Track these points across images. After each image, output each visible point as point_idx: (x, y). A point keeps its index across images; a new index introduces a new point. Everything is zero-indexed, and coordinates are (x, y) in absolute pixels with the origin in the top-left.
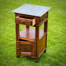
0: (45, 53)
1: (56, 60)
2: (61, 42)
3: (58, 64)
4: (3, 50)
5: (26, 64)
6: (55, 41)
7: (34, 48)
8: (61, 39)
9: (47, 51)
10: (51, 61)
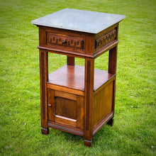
0: (112, 125)
1: (137, 143)
2: (151, 104)
3: (139, 152)
4: (12, 117)
5: (63, 150)
6: (137, 100)
7: (82, 110)
8: (153, 96)
9: (115, 123)
10: (123, 144)
